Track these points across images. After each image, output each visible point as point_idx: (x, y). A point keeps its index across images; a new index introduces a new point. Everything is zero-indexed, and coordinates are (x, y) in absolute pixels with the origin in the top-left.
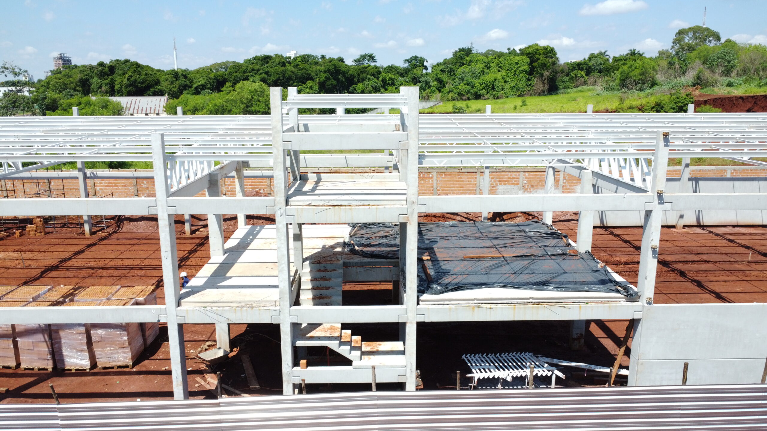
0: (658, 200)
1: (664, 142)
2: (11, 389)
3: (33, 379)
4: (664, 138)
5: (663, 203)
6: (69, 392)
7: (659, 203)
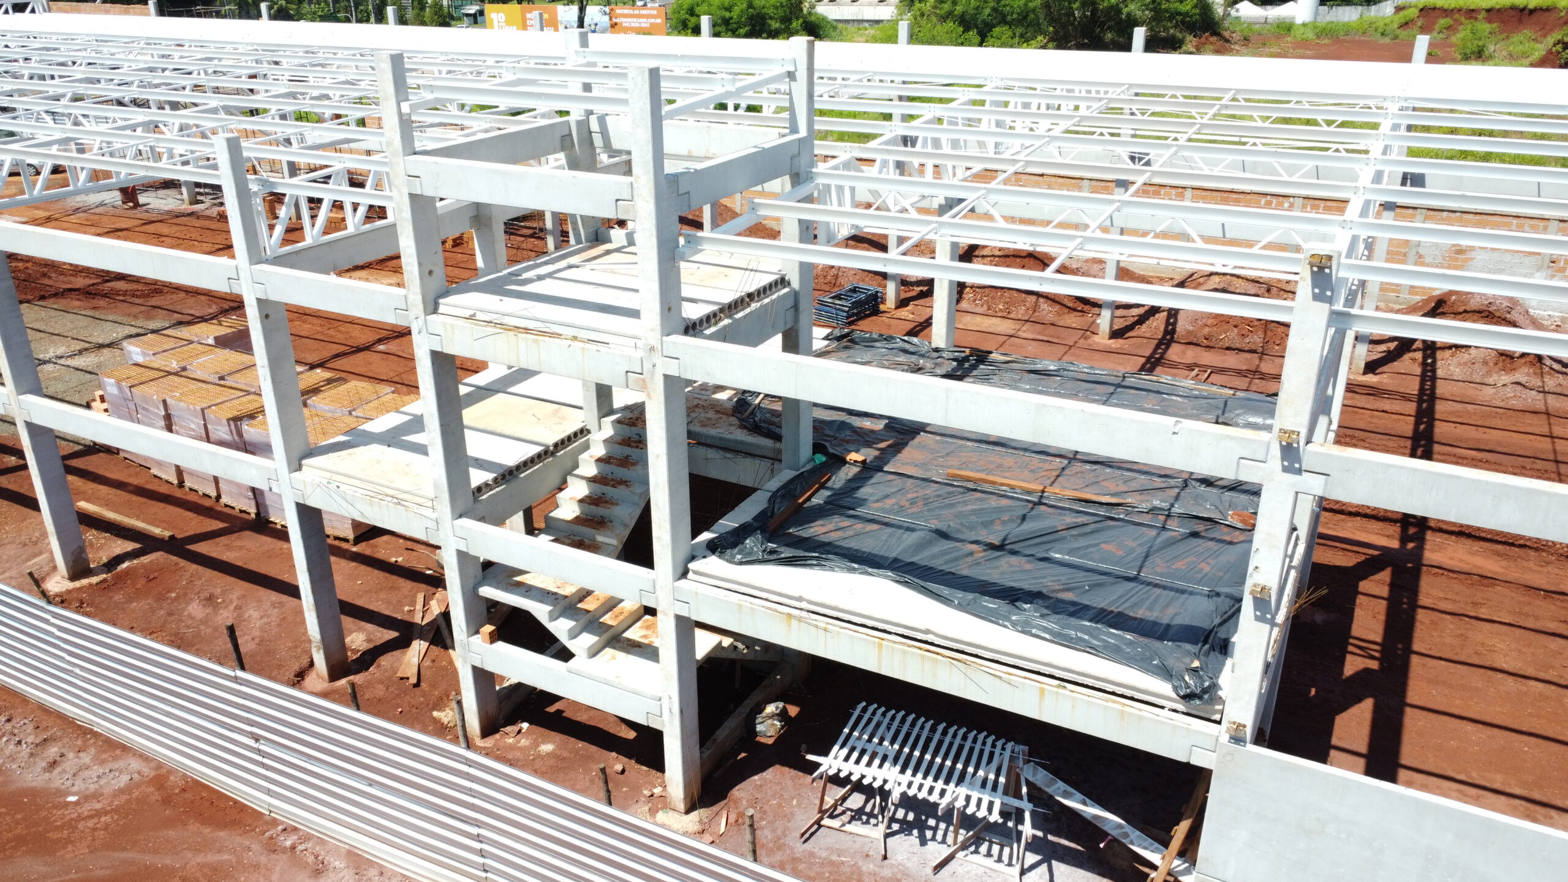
0: (1283, 459)
1: (1314, 286)
2: (179, 536)
3: (221, 525)
4: (1312, 272)
5: (1299, 472)
6: (239, 564)
7: (1285, 470)
